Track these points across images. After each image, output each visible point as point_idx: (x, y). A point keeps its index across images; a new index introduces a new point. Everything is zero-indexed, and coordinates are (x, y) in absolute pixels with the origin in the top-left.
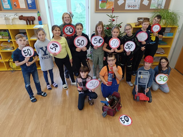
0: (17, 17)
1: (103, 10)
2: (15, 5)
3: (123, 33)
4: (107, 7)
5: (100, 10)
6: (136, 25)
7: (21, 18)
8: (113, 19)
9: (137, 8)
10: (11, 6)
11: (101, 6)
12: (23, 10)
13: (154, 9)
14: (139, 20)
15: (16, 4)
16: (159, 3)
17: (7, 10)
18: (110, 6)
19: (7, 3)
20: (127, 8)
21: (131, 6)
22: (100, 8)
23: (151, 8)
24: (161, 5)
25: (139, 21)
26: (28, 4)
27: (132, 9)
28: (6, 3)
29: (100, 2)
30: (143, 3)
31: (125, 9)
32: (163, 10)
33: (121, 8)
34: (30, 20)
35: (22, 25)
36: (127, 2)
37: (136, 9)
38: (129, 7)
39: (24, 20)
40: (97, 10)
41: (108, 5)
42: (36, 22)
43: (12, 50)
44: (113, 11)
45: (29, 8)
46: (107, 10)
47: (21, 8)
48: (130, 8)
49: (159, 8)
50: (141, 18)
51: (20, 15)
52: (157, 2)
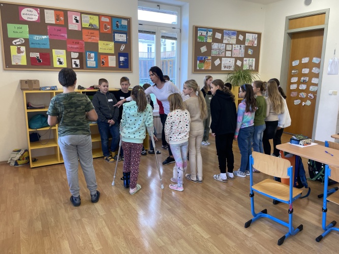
1: (201, 71)
2: (103, 62)
4: (205, 68)
5: (198, 71)
9: (232, 69)
10: (97, 63)
11: (199, 66)
12: (111, 69)
16: (250, 64)
17: (91, 68)
20: (223, 69)
22: (198, 68)
24: (252, 66)
26: (120, 62)
27: (228, 69)
29: (198, 62)
30: (237, 64)
33: (218, 69)
36: (223, 62)
38: (225, 67)
40: (195, 70)
41: (206, 66)
46: (205, 70)
47: (109, 66)
48: (226, 69)
49: (251, 69)
52: (248, 63)
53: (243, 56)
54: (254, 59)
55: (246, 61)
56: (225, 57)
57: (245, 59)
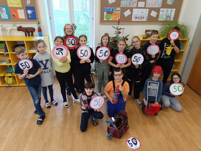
0: (16, 28)
1: (108, 22)
2: (13, 15)
3: (130, 46)
4: (113, 19)
5: (105, 21)
6: (144, 38)
7: (20, 29)
8: (119, 31)
9: (145, 20)
10: (9, 16)
11: (106, 17)
12: (22, 20)
13: (162, 21)
14: (147, 32)
15: (15, 15)
16: (167, 15)
17: (5, 20)
18: (115, 17)
19: (5, 13)
20: (133, 19)
21: (138, 17)
22: (105, 19)
23: (159, 20)
24: (170, 17)
25: (146, 34)
26: (28, 14)
27: (140, 20)
28: (3, 13)
29: (105, 13)
30: (151, 15)
31: (132, 21)
32: (173, 22)
33: (128, 20)
34: (29, 32)
35: (20, 36)
36: (134, 13)
37: (143, 20)
38: (136, 18)
39: (23, 31)
40: (102, 21)
41: (114, 17)
42: (36, 33)
43: (8, 63)
44: (119, 23)
45: (29, 19)
46: (112, 21)
47: (20, 18)
48: (137, 20)
49: (168, 20)
50: (149, 31)
51: (19, 26)
52: (165, 14)
53: (160, 6)
54: (174, 10)
55: (163, 11)
56: (137, 8)
57: (161, 9)
